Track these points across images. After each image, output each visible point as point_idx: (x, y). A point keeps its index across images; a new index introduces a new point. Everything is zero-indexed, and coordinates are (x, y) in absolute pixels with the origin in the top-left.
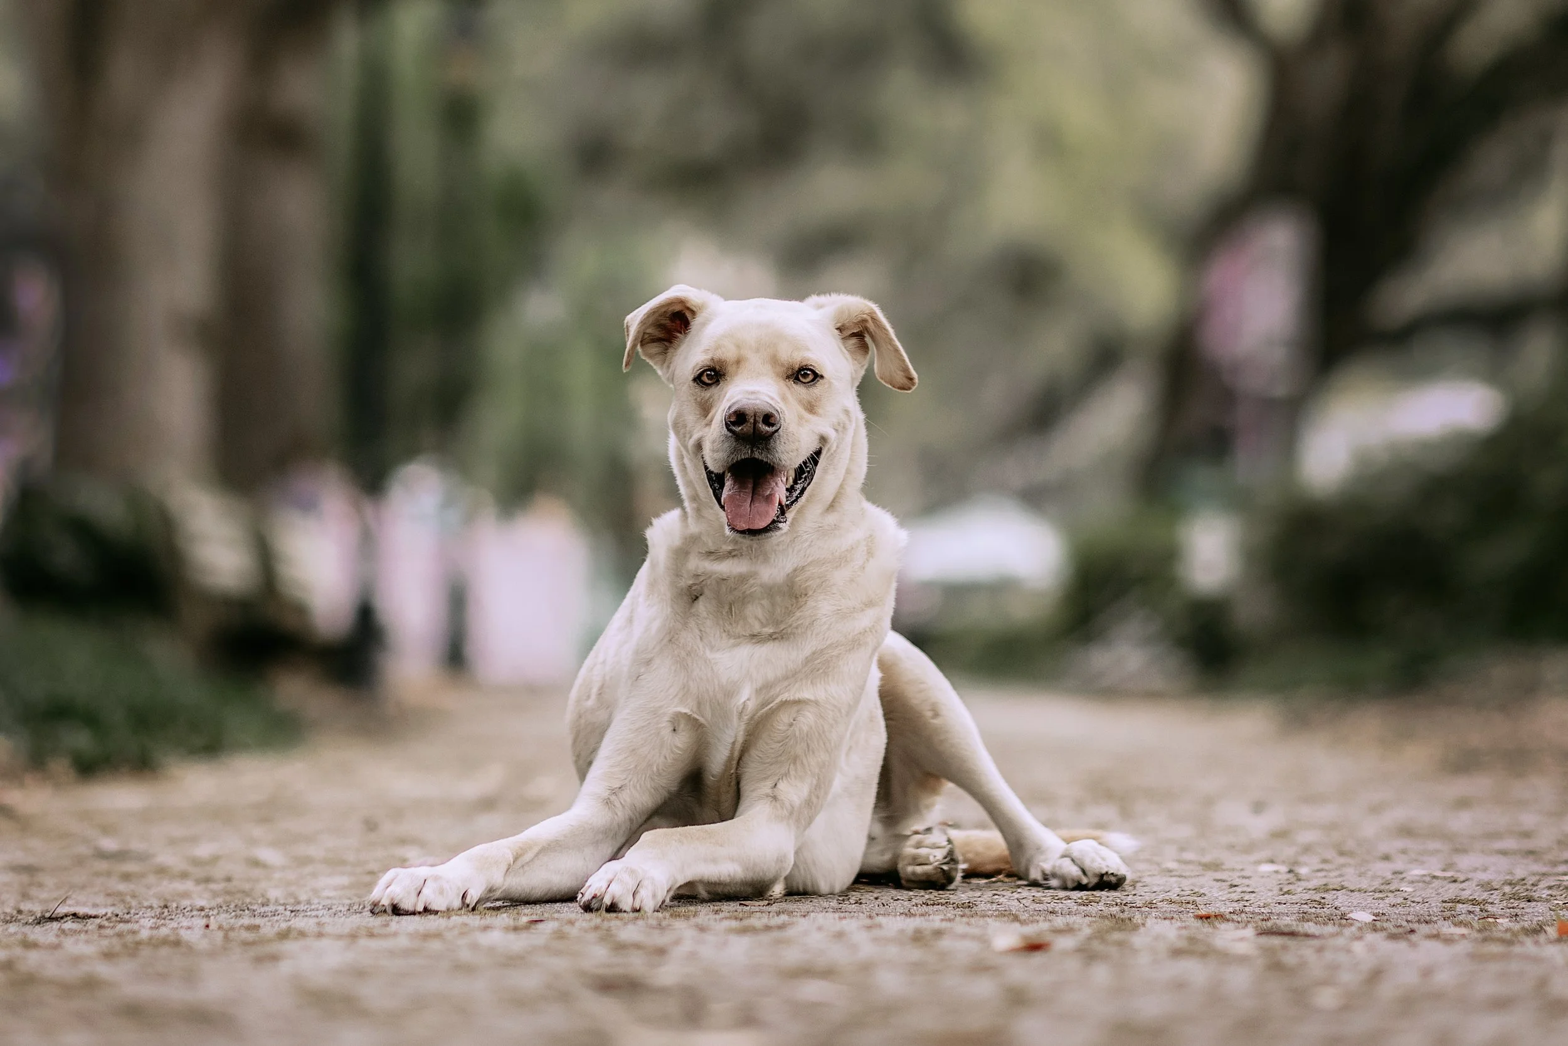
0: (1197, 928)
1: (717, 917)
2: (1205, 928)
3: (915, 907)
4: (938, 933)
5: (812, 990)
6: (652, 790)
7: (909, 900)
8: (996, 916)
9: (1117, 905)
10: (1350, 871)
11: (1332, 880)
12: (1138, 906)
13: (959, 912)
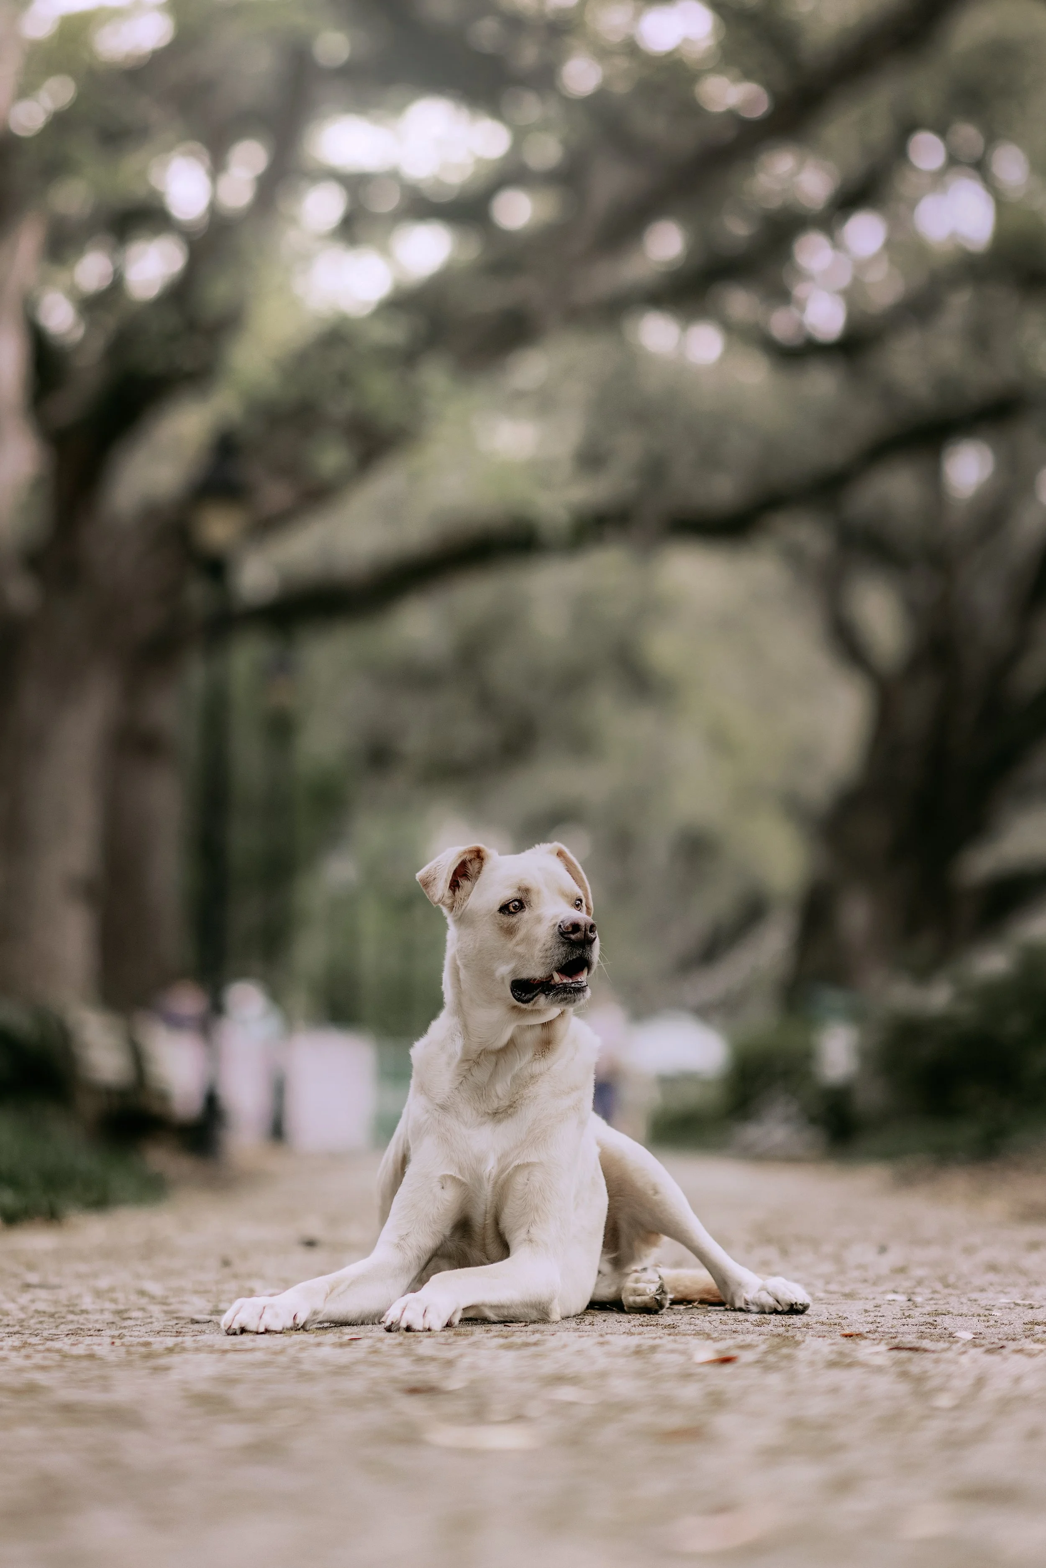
0: (844, 1344)
1: (489, 1335)
2: (848, 1344)
3: (633, 1328)
4: (653, 1349)
5: (566, 1393)
6: (431, 1234)
7: (629, 1322)
8: (694, 1335)
9: (782, 1326)
10: (953, 1300)
11: (941, 1307)
12: (798, 1327)
13: (666, 1331)
